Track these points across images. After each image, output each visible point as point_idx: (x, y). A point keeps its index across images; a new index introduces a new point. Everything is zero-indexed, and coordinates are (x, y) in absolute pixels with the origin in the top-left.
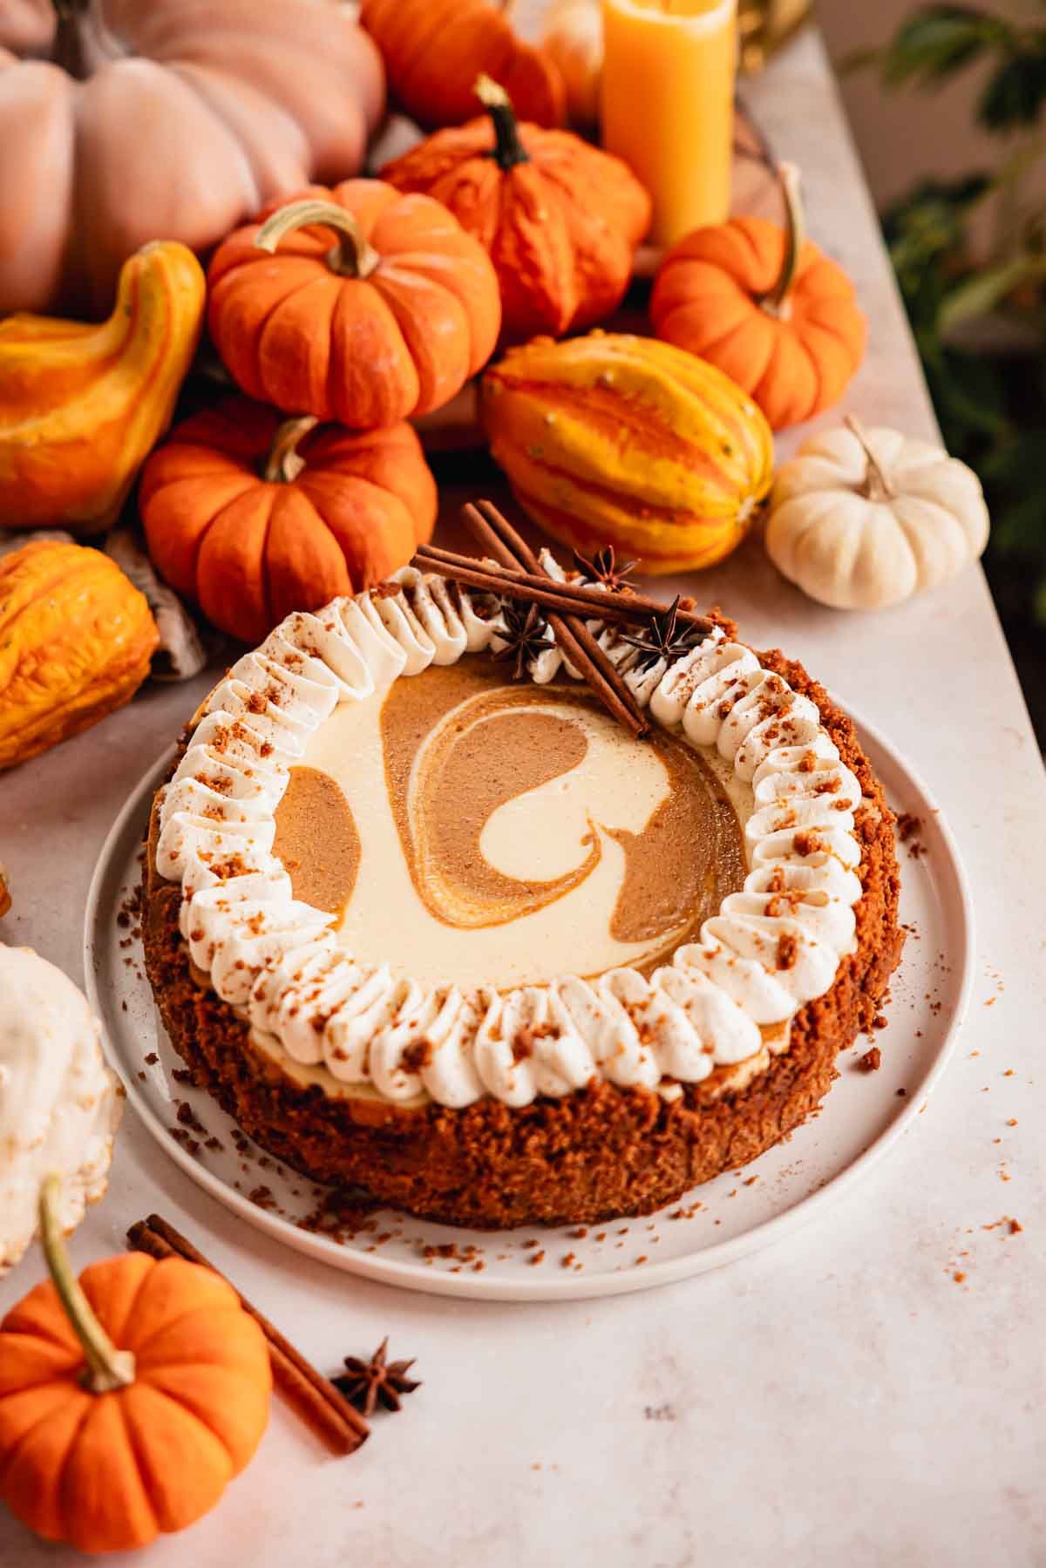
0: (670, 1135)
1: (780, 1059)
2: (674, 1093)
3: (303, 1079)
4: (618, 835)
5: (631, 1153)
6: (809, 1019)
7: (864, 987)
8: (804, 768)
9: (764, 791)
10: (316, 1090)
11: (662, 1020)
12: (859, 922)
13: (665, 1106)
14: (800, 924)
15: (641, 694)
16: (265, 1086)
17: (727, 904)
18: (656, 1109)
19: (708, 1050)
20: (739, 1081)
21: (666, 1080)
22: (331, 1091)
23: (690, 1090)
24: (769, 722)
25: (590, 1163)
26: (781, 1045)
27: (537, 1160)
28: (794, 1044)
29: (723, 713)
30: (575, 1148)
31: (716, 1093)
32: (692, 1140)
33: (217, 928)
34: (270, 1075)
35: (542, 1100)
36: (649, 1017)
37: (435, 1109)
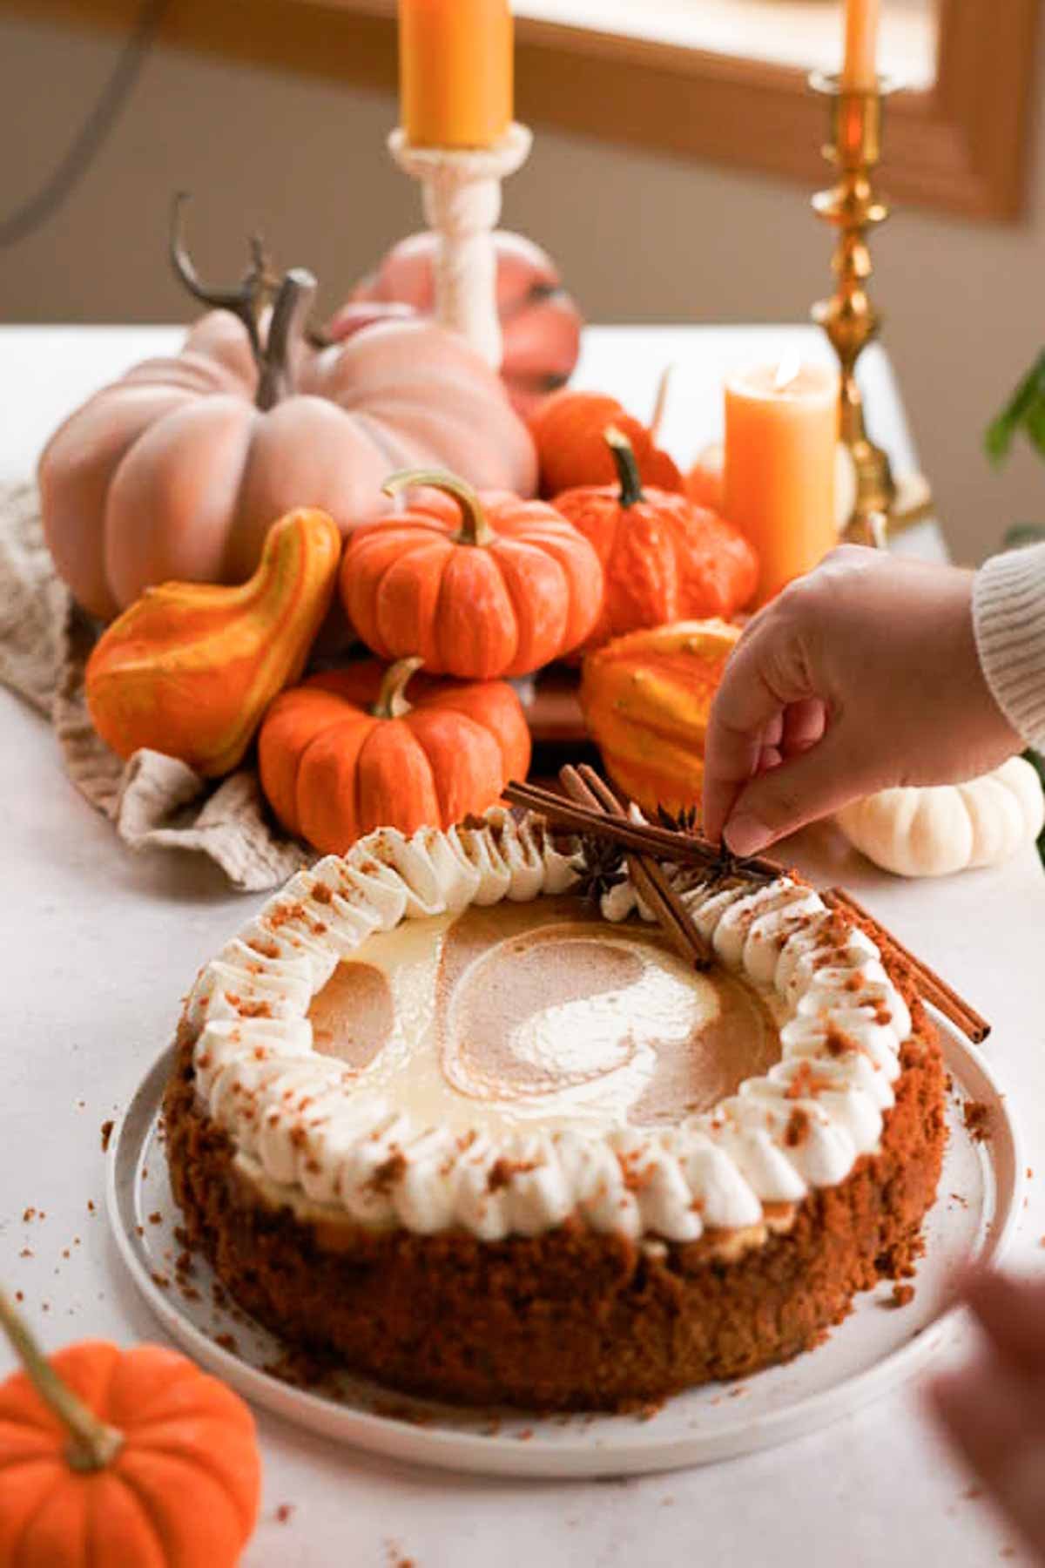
0: (645, 1298)
1: (782, 1240)
2: (657, 1250)
3: (274, 1197)
4: (654, 1044)
5: (605, 1309)
6: (817, 1206)
7: (885, 1197)
8: (851, 987)
9: (806, 1006)
10: (287, 1211)
11: (653, 1168)
12: (887, 1126)
13: (644, 1262)
14: (818, 1109)
15: (702, 926)
16: (240, 1213)
17: (745, 1087)
18: (632, 1262)
19: (697, 1206)
20: (731, 1250)
21: (651, 1235)
22: (301, 1211)
23: (676, 1249)
24: (822, 951)
25: (557, 1316)
26: (784, 1223)
27: (502, 1306)
28: (796, 1227)
29: (781, 943)
30: (545, 1295)
31: (703, 1258)
32: (672, 1312)
33: (226, 1056)
34: (248, 1197)
35: (513, 1239)
36: (639, 1167)
37: (401, 1234)
